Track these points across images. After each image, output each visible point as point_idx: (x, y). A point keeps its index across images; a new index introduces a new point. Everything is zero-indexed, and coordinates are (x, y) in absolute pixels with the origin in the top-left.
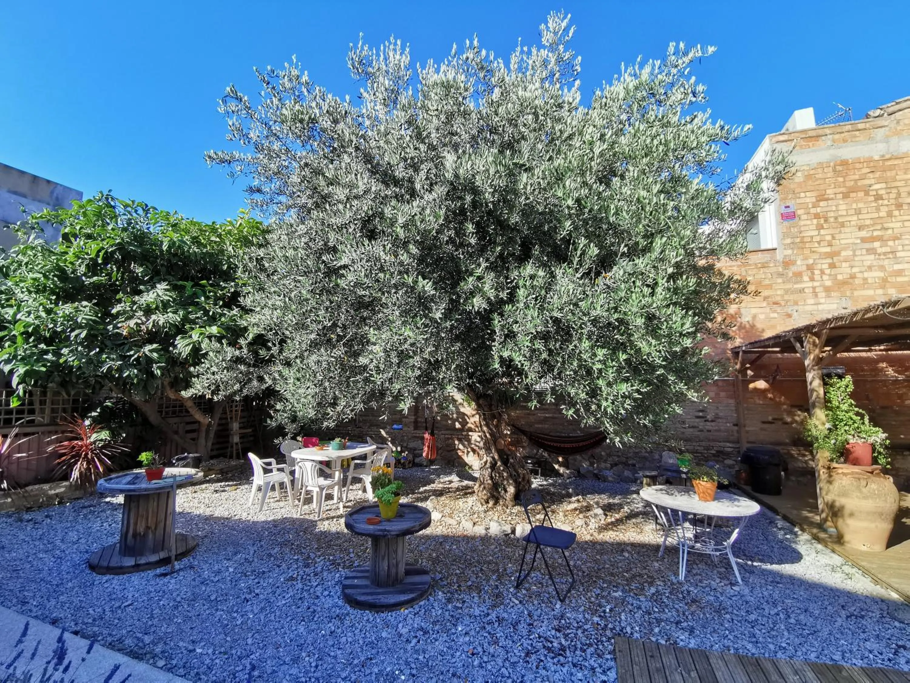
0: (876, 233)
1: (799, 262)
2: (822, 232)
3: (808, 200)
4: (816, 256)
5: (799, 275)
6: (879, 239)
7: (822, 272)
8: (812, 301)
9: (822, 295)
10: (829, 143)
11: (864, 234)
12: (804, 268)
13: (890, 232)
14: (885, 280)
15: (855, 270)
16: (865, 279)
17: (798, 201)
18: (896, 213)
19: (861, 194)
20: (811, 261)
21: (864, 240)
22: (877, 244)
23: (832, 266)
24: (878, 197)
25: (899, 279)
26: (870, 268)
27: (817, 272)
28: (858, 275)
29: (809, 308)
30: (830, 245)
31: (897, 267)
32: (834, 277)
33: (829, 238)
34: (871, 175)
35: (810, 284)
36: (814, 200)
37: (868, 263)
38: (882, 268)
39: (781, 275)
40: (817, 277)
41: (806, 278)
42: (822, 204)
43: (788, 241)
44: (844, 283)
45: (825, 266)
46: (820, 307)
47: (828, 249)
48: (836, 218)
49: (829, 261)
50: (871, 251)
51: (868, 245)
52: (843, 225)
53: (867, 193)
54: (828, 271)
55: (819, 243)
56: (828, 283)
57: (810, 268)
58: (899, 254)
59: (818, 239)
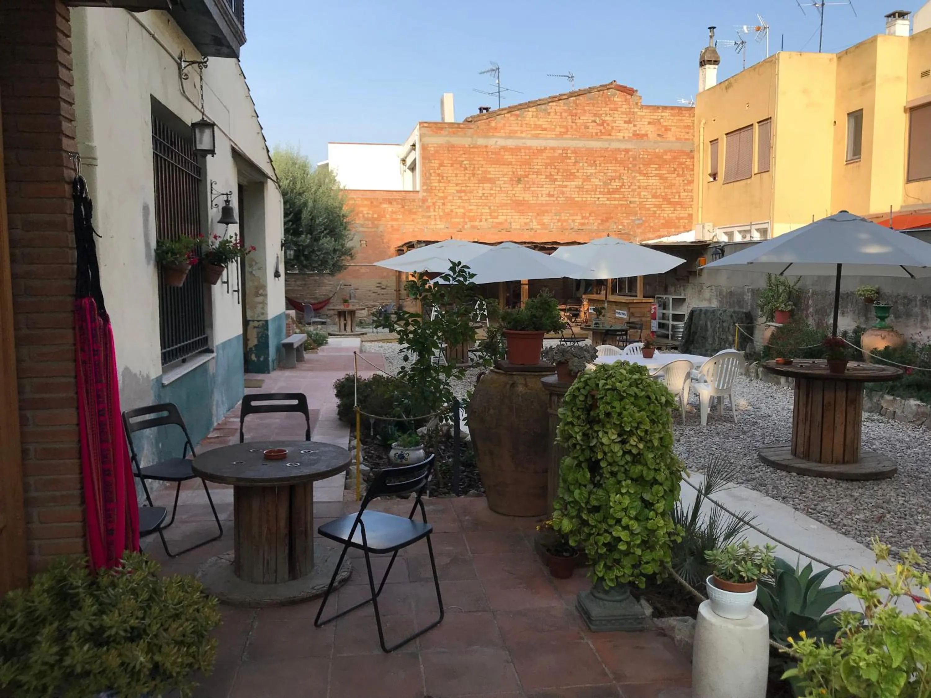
0: (463, 188)
1: (429, 201)
2: (441, 184)
3: (435, 165)
4: (437, 198)
5: (428, 207)
6: (464, 191)
7: (439, 208)
8: (433, 223)
9: (438, 220)
10: (447, 133)
11: (458, 188)
12: (431, 204)
13: (468, 188)
14: (464, 214)
15: (453, 207)
16: (457, 213)
17: (432, 165)
18: (472, 178)
19: (459, 166)
20: (434, 200)
21: (458, 191)
22: (463, 194)
23: (444, 204)
24: (466, 169)
25: (471, 214)
26: (459, 207)
27: (437, 207)
28: (454, 210)
29: (432, 227)
30: (443, 193)
31: (470, 207)
32: (444, 210)
33: (443, 188)
34: (464, 156)
35: (433, 213)
36: (438, 165)
37: (458, 204)
38: (464, 207)
39: (420, 207)
40: (437, 210)
41: (432, 210)
42: (442, 168)
43: (425, 188)
44: (448, 214)
45: (441, 204)
46: (437, 227)
47: (442, 195)
48: (447, 177)
49: (442, 201)
50: (460, 198)
51: (459, 195)
52: (449, 182)
53: (461, 166)
54: (441, 207)
55: (439, 190)
56: (441, 214)
57: (434, 204)
58: (472, 201)
59: (438, 188)
